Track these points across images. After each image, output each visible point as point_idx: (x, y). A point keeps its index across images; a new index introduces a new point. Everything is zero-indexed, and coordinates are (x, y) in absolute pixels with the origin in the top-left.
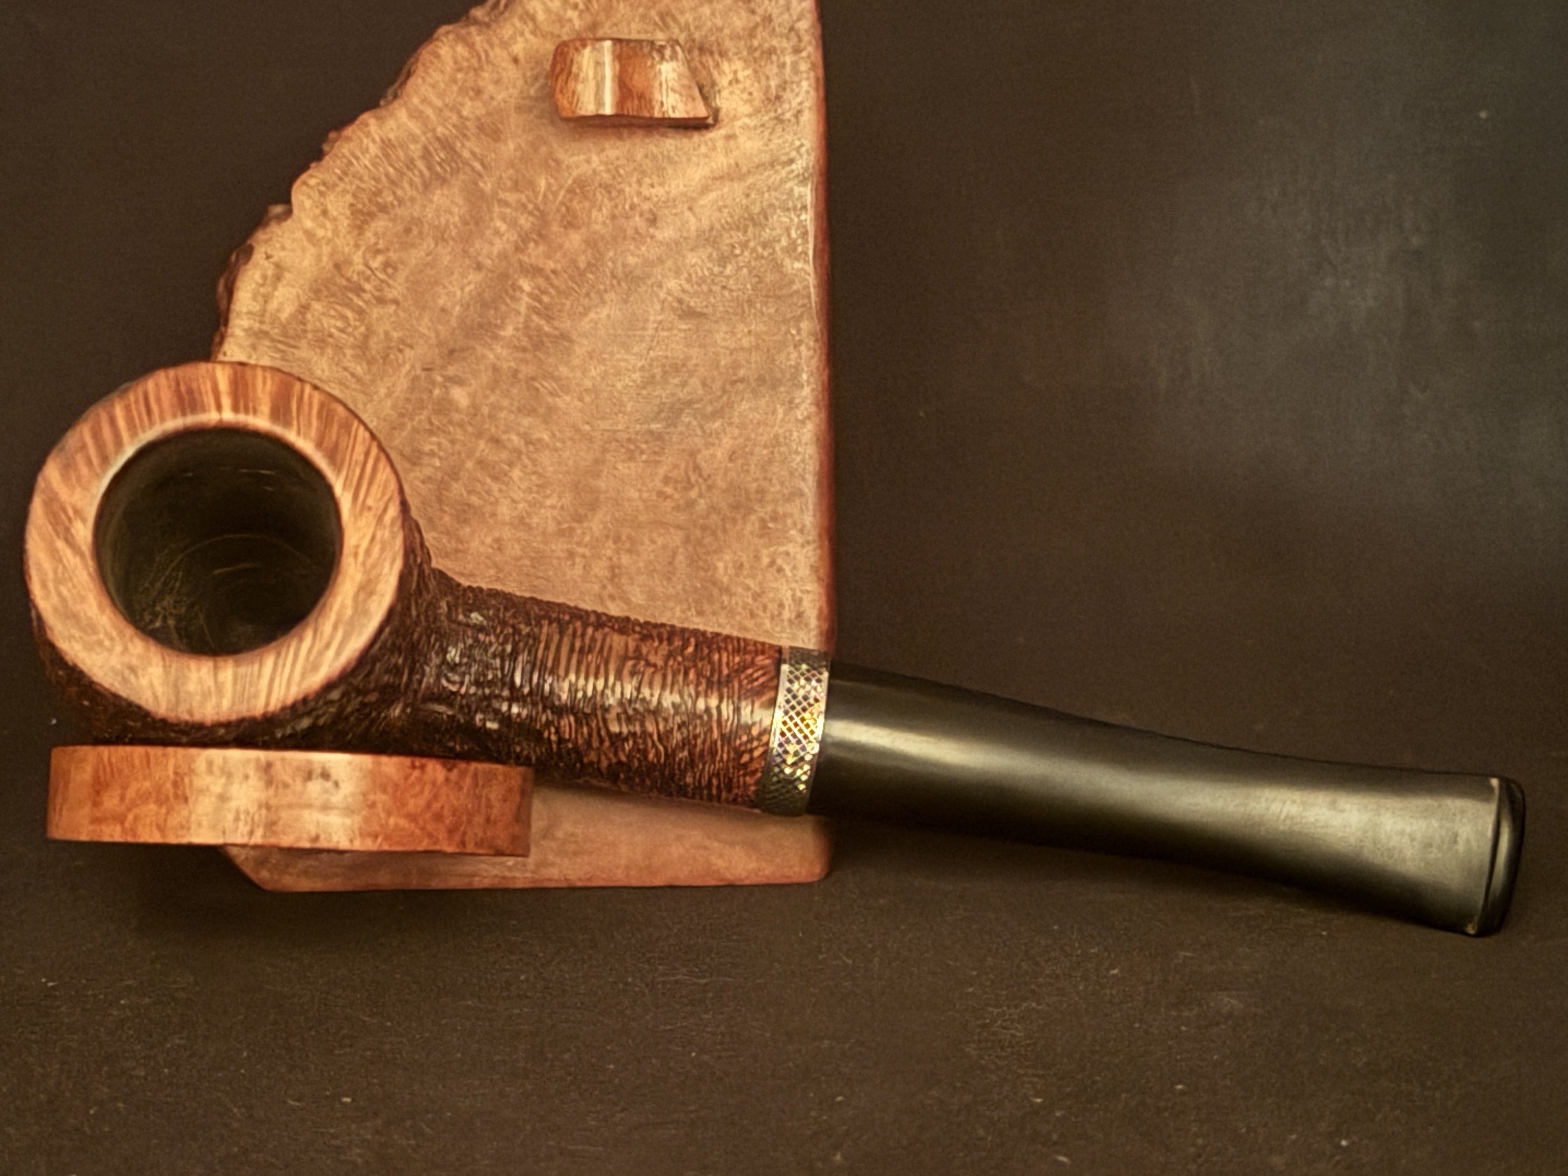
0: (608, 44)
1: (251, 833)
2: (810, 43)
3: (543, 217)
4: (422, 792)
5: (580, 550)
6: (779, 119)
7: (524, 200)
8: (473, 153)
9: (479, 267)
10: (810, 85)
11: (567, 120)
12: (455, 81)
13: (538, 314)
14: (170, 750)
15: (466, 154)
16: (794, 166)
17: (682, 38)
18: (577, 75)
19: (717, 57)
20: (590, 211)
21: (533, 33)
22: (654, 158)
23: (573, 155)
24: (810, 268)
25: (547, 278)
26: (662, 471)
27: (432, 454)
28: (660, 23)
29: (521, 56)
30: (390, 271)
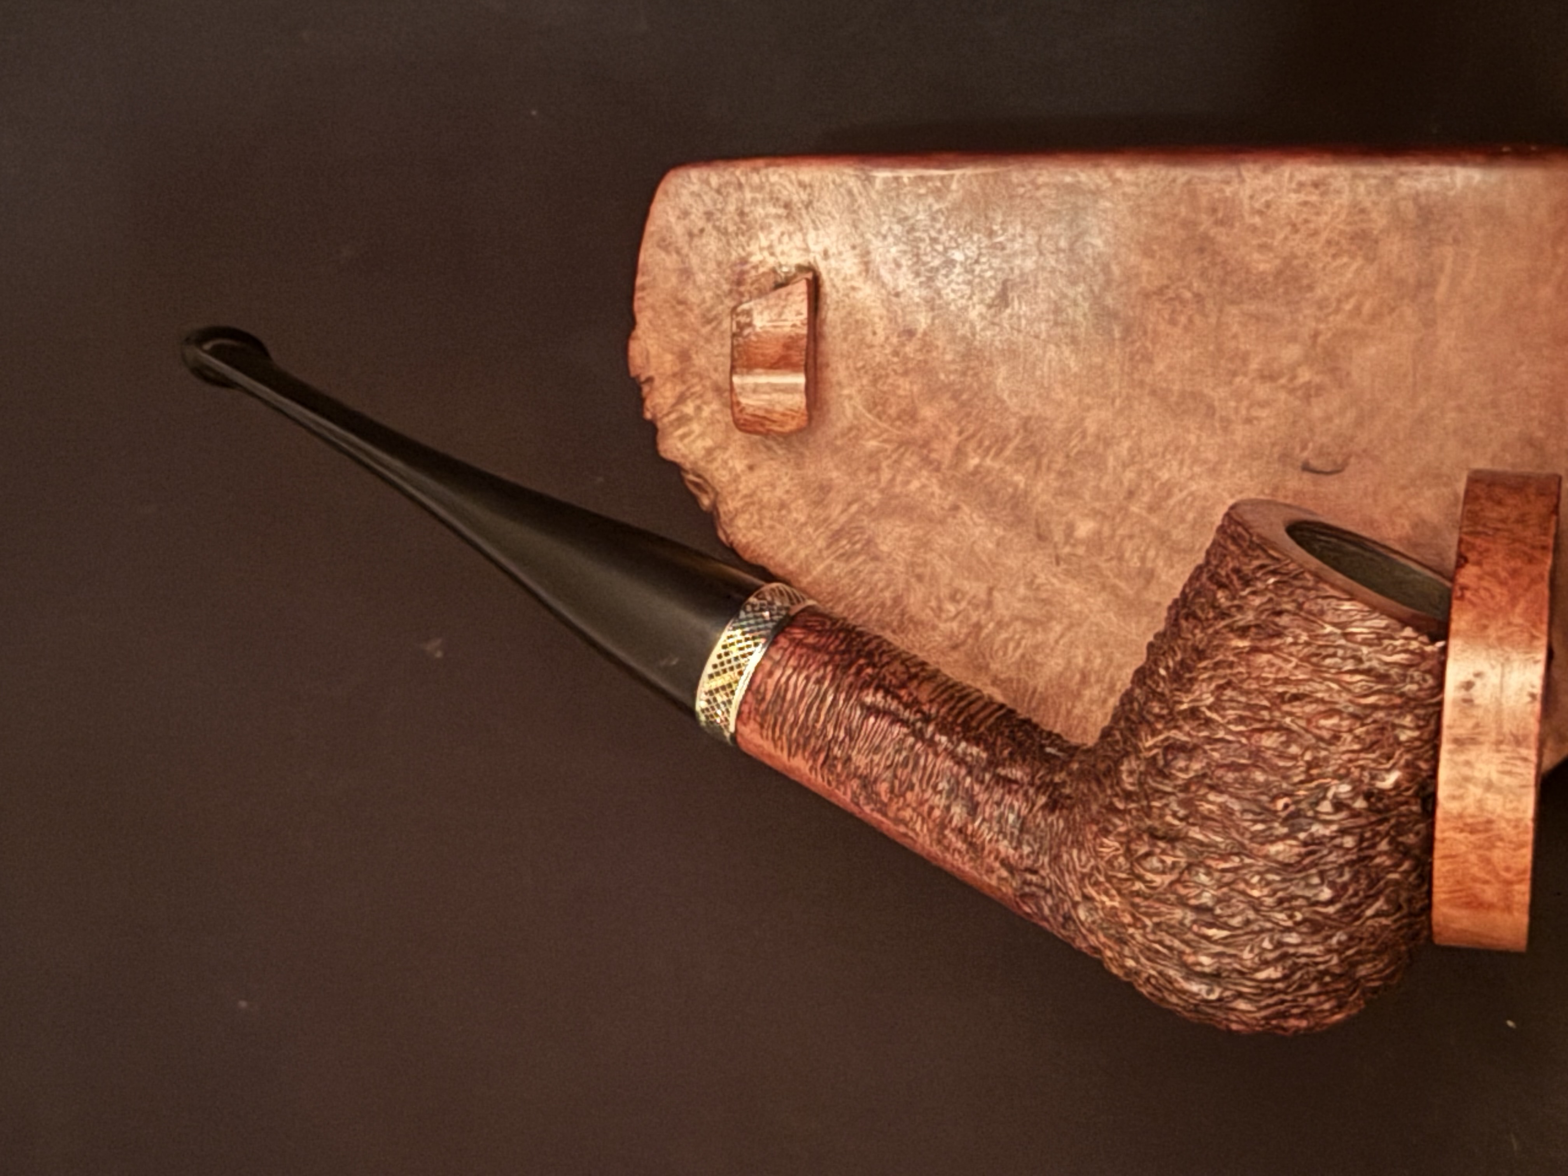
0: (736, 380)
1: (1525, 760)
2: (733, 173)
3: (905, 444)
4: (1487, 589)
5: (1243, 412)
6: (808, 205)
7: (889, 462)
8: (843, 511)
9: (955, 508)
10: (774, 173)
11: (810, 418)
12: (772, 527)
13: (1001, 450)
14: (1438, 835)
15: (843, 519)
16: (855, 191)
17: (729, 303)
18: (767, 411)
19: (747, 267)
20: (900, 397)
21: (725, 449)
22: (846, 333)
23: (844, 413)
24: (958, 173)
25: (967, 439)
26: (1163, 327)
27: (1143, 559)
28: (714, 324)
29: (746, 462)
30: (959, 596)
